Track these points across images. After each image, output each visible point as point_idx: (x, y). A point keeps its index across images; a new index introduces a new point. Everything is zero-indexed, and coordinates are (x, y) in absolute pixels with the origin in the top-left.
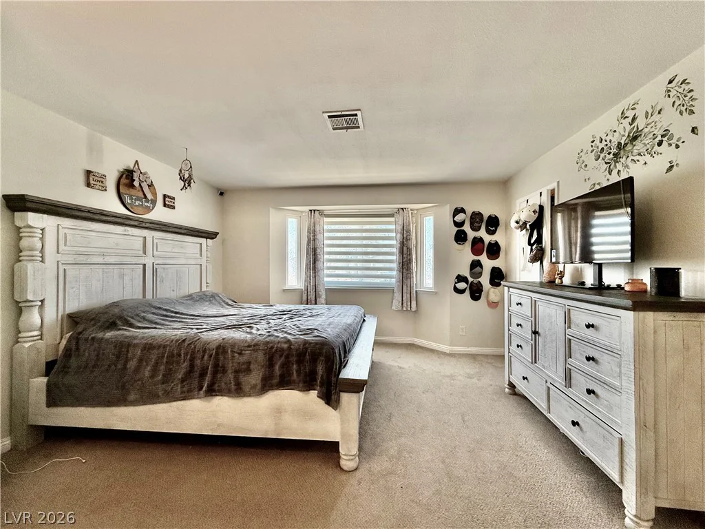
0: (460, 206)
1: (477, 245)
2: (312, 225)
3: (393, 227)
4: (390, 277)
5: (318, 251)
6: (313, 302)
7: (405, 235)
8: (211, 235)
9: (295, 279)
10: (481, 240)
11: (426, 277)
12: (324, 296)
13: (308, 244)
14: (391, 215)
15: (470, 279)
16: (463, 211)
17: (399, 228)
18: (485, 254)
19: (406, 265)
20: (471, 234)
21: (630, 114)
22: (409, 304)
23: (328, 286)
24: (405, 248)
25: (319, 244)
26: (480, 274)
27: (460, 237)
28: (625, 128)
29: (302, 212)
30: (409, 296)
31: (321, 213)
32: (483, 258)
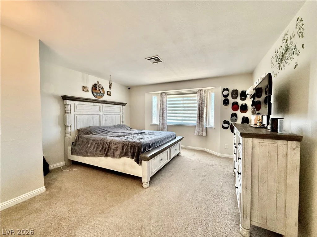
0: (225, 87)
1: (235, 106)
2: (162, 98)
3: (196, 98)
4: (194, 121)
5: (164, 109)
6: (162, 130)
7: (201, 102)
8: (124, 104)
9: (156, 121)
10: (237, 103)
11: (210, 121)
12: (166, 128)
13: (160, 107)
14: (196, 93)
15: (231, 122)
16: (227, 89)
17: (198, 99)
18: (239, 110)
19: (201, 116)
20: (231, 101)
21: (286, 38)
22: (202, 133)
23: (168, 124)
24: (201, 108)
25: (164, 106)
26: (236, 120)
27: (226, 102)
28: (284, 45)
29: (159, 93)
30: (202, 129)
31: (166, 94)
32: (238, 112)
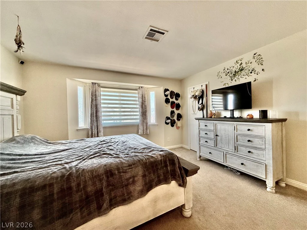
0: (167, 88)
1: (173, 105)
2: (94, 91)
3: (137, 95)
5: (98, 106)
6: (96, 135)
7: (143, 100)
10: (174, 102)
11: (152, 118)
12: (102, 131)
13: (92, 102)
14: (136, 90)
15: (171, 118)
16: (168, 90)
17: (141, 96)
18: (175, 108)
19: (144, 113)
20: (171, 100)
21: (240, 62)
22: (146, 131)
23: (103, 126)
24: (144, 105)
25: (98, 102)
26: (174, 116)
27: (167, 101)
30: (146, 127)
31: (99, 85)
